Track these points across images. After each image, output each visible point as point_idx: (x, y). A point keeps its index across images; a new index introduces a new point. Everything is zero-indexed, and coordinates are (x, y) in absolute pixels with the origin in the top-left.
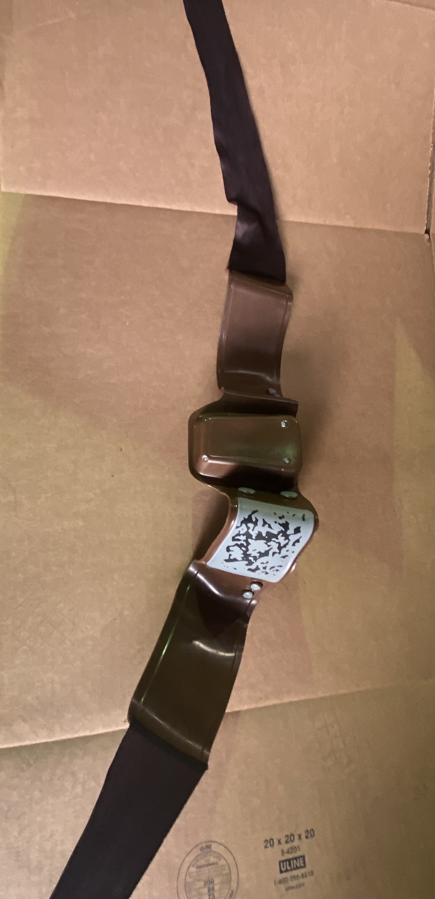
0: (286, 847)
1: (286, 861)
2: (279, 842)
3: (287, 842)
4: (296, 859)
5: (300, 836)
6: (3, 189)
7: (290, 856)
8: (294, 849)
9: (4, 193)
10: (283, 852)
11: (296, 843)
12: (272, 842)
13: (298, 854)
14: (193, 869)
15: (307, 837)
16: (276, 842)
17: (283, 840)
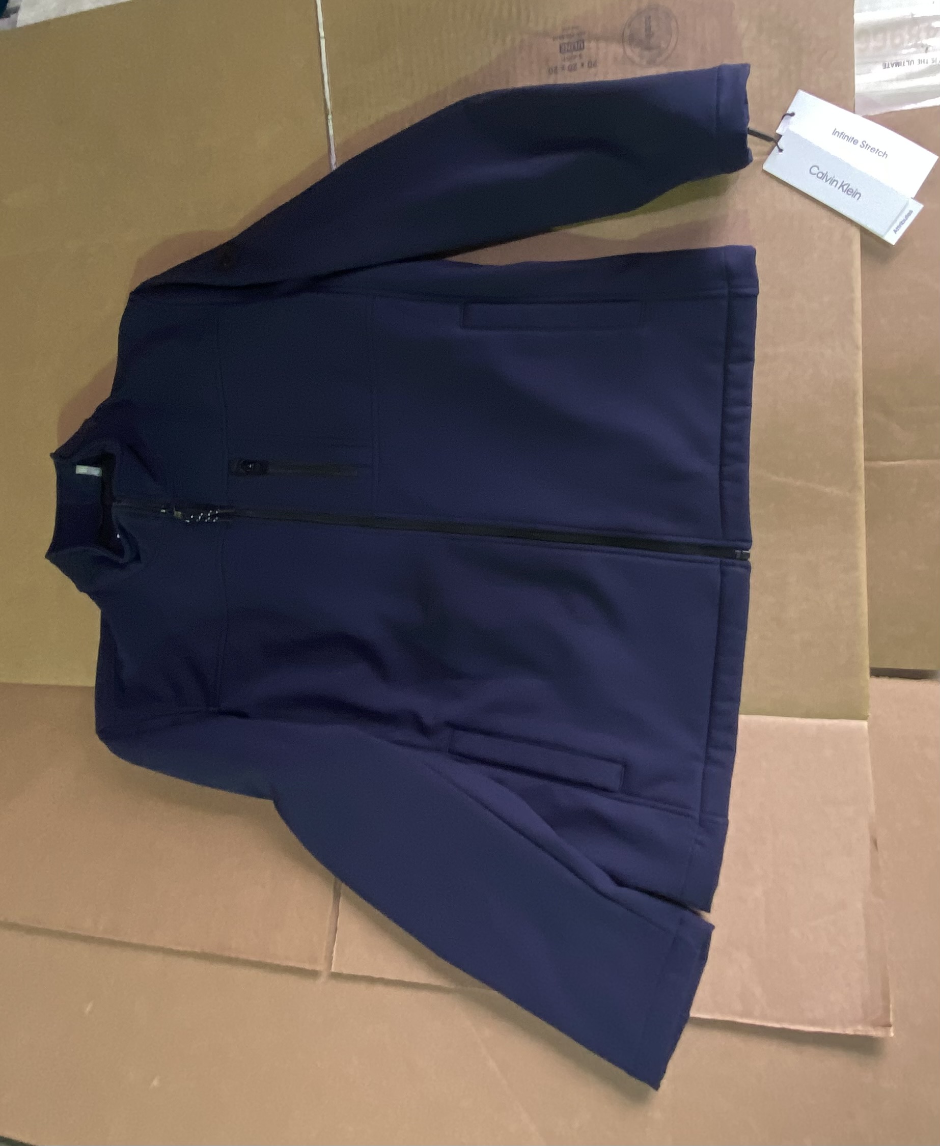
0: (577, 61)
1: (578, 50)
2: (583, 65)
3: (576, 65)
4: (568, 51)
5: (563, 68)
6: (865, 724)
7: (574, 53)
8: (570, 59)
9: (865, 718)
10: (580, 56)
11: (567, 64)
12: (590, 65)
13: (567, 55)
14: (663, 45)
15: (556, 68)
16: (586, 65)
17: (579, 65)
